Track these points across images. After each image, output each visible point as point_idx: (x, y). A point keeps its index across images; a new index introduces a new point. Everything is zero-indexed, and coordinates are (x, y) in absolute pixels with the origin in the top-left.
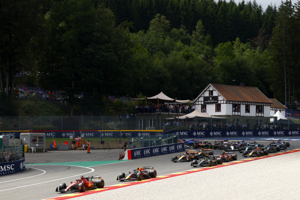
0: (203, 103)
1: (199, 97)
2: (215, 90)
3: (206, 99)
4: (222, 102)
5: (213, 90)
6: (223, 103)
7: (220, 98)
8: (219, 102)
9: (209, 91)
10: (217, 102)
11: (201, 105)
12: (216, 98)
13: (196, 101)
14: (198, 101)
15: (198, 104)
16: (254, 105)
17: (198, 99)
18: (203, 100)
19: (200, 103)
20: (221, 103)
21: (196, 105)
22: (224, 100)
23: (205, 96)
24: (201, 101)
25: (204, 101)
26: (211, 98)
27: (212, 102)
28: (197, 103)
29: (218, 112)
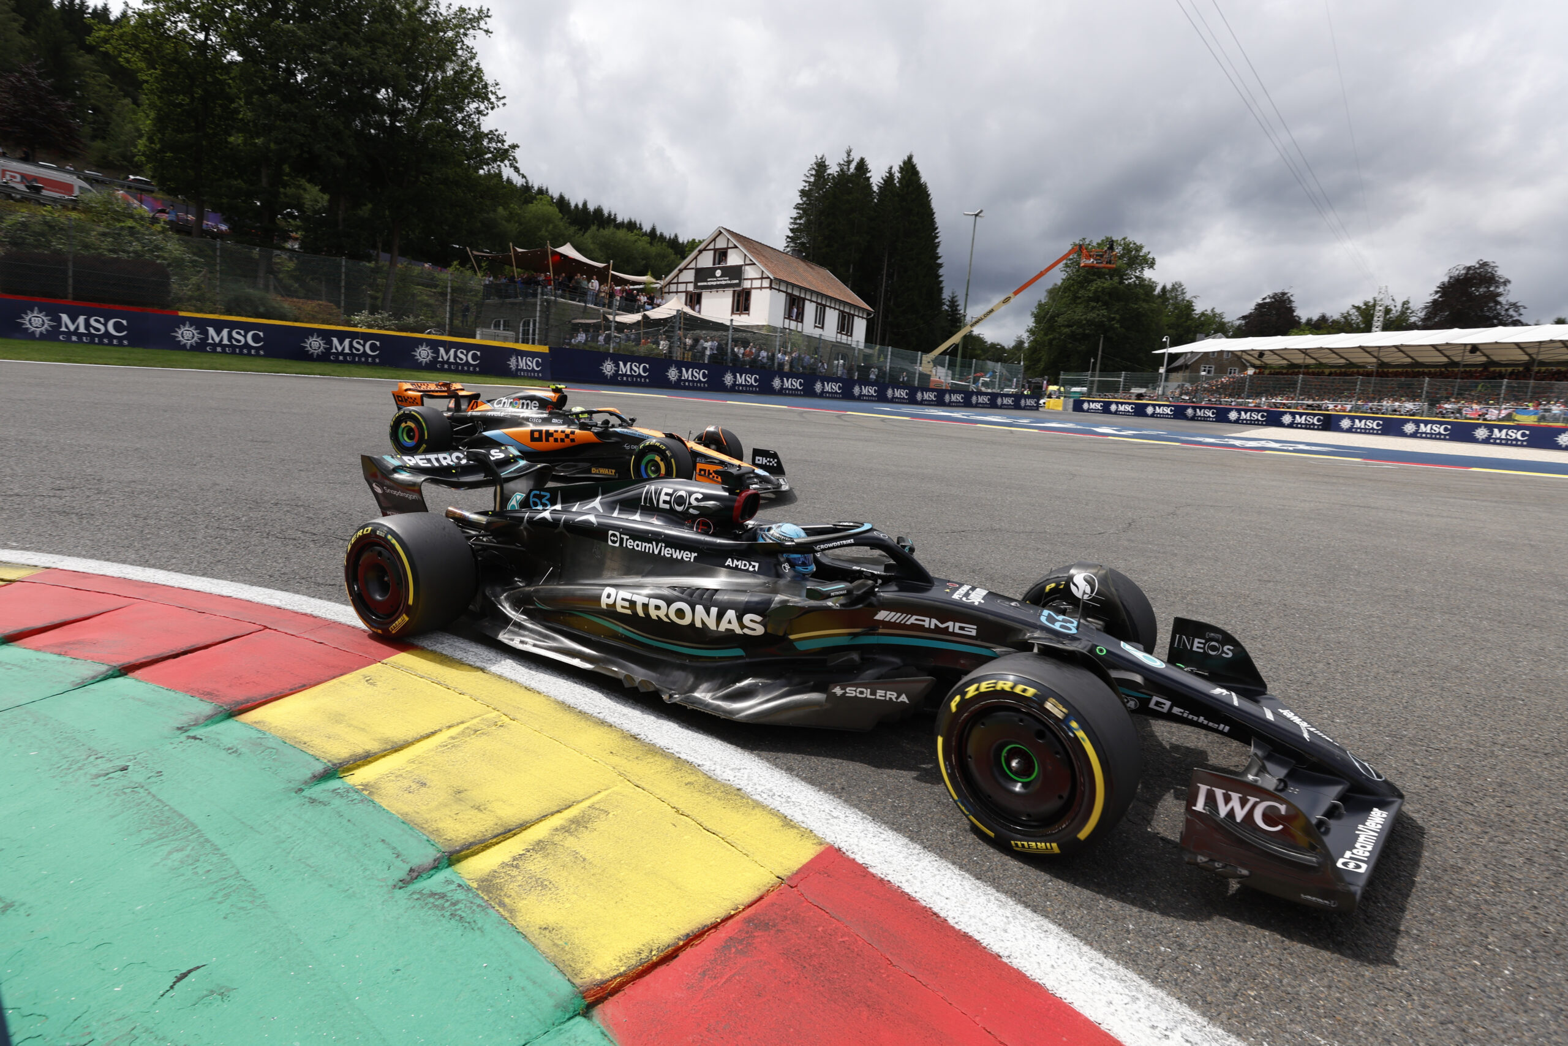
0: (691, 288)
1: (681, 271)
2: (736, 247)
3: (702, 274)
4: (757, 284)
5: (728, 248)
6: (761, 288)
7: (750, 272)
8: (747, 284)
9: (715, 250)
10: (738, 285)
11: (687, 292)
12: (736, 272)
13: (670, 283)
14: (675, 281)
15: (677, 292)
16: (835, 309)
17: (677, 275)
18: (692, 279)
19: (682, 287)
20: (752, 288)
21: (669, 293)
22: (762, 278)
23: (699, 266)
24: (687, 283)
25: (696, 282)
26: (718, 273)
27: (724, 283)
28: (673, 288)
29: (740, 314)
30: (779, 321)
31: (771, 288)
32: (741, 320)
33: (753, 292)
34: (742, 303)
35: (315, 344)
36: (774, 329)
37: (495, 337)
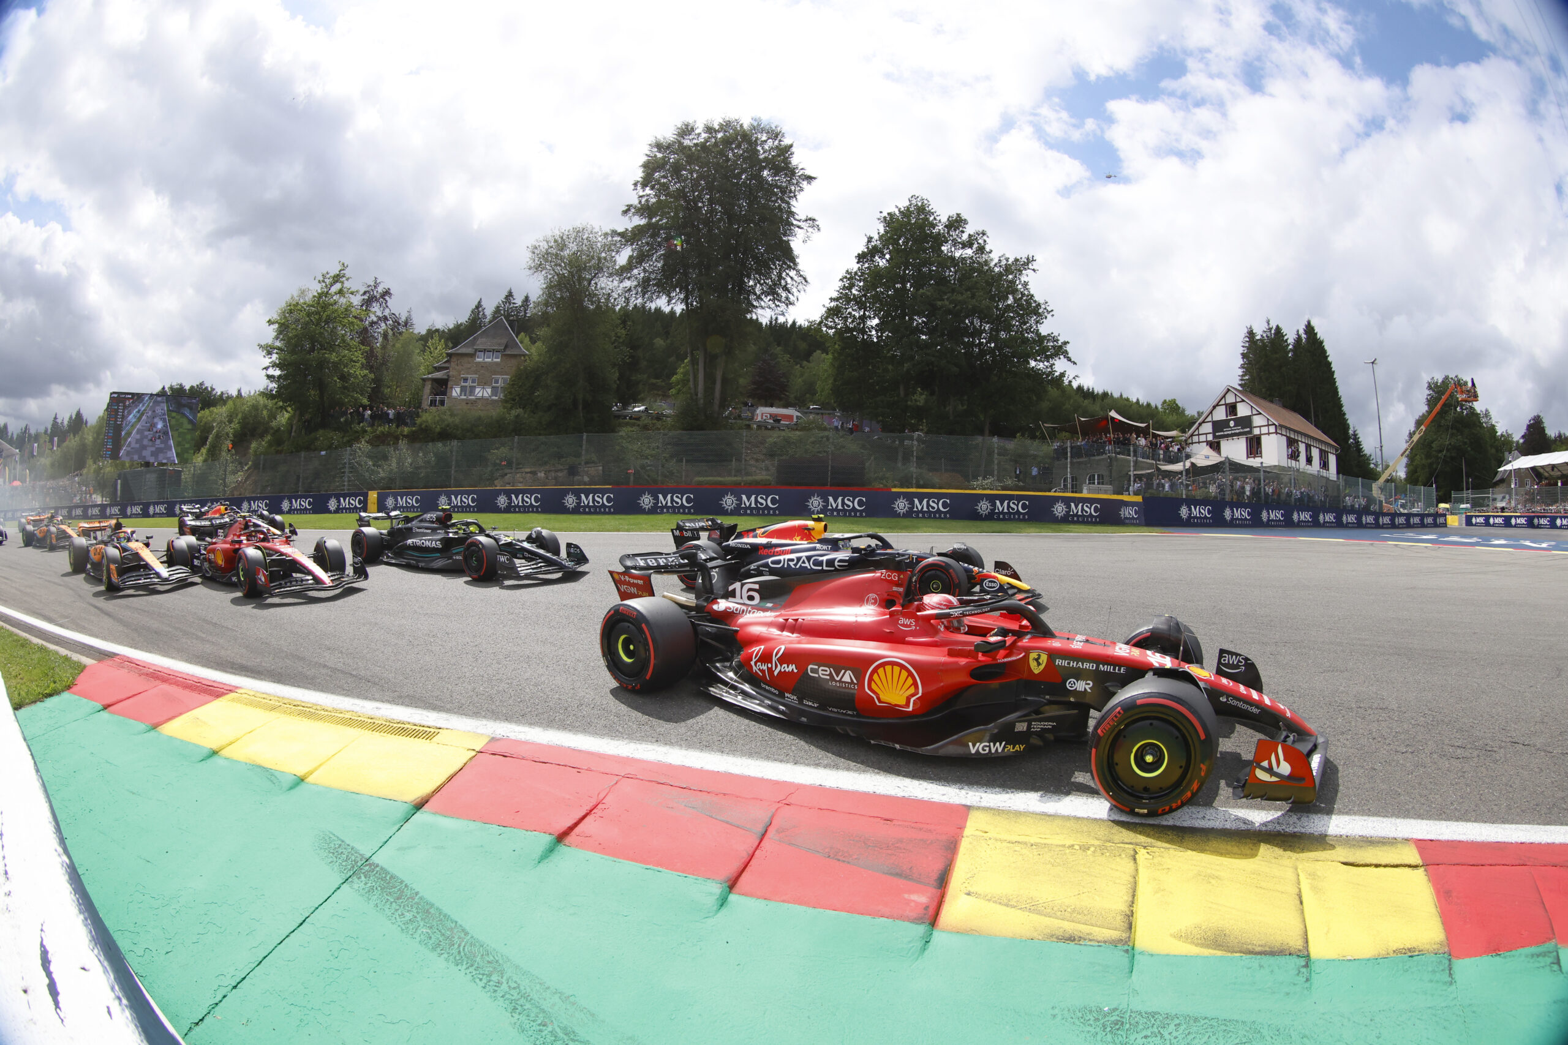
0: (1210, 437)
1: (1200, 424)
2: (1243, 401)
3: (1218, 426)
4: (1264, 430)
5: (1236, 402)
6: (1269, 434)
7: (1258, 421)
8: (1256, 431)
9: (1226, 405)
10: (1250, 432)
11: (1207, 442)
12: (1246, 422)
13: (1192, 435)
14: (1196, 433)
15: (1199, 442)
17: (1198, 428)
18: (1211, 430)
19: (1203, 438)
20: (1261, 434)
21: (1192, 443)
22: (1268, 425)
23: (1215, 419)
24: (1206, 434)
25: (1214, 433)
26: (1232, 424)
27: (1237, 431)
28: (1195, 439)
29: (1254, 457)
30: (1285, 462)
31: (1276, 433)
32: (1254, 462)
33: (1262, 437)
34: (1254, 446)
35: (984, 507)
36: (1283, 468)
37: (1099, 491)
